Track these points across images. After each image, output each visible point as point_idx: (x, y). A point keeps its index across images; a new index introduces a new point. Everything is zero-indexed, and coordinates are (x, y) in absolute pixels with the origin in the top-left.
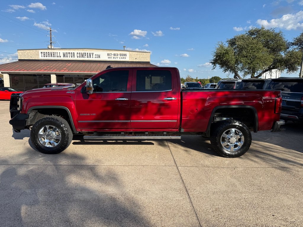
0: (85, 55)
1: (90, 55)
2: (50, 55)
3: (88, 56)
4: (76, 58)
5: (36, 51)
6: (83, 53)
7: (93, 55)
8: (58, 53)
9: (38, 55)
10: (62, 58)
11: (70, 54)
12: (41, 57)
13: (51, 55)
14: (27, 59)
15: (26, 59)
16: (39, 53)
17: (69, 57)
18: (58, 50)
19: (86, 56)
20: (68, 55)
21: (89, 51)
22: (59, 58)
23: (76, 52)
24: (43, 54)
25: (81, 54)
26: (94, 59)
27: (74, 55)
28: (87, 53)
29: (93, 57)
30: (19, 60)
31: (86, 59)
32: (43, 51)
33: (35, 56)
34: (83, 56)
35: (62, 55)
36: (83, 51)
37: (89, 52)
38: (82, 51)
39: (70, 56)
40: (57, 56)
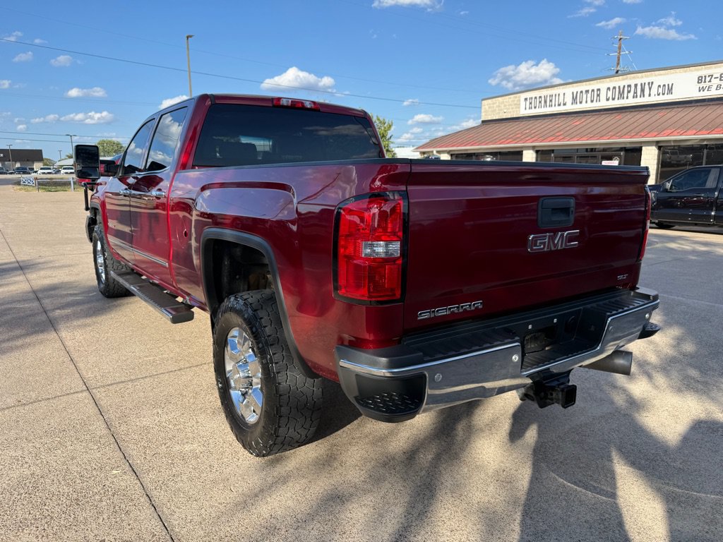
0: (629, 92)
1: (643, 90)
2: (543, 102)
3: (635, 93)
4: (603, 104)
5: (516, 97)
6: (624, 86)
7: (650, 89)
8: (562, 96)
9: (518, 105)
10: (570, 107)
11: (589, 95)
12: (523, 112)
13: (546, 101)
14: (497, 118)
15: (494, 118)
16: (520, 101)
17: (586, 102)
18: (561, 87)
19: (631, 95)
20: (585, 96)
21: (642, 77)
22: (562, 109)
23: (603, 85)
24: (528, 102)
25: (617, 89)
26: (654, 99)
27: (598, 95)
28: (636, 85)
29: (650, 95)
30: (483, 122)
31: (630, 101)
32: (528, 95)
33: (512, 108)
34: (621, 95)
35: (569, 99)
36: (623, 79)
37: (639, 82)
38: (620, 82)
39: (589, 100)
40: (557, 103)
